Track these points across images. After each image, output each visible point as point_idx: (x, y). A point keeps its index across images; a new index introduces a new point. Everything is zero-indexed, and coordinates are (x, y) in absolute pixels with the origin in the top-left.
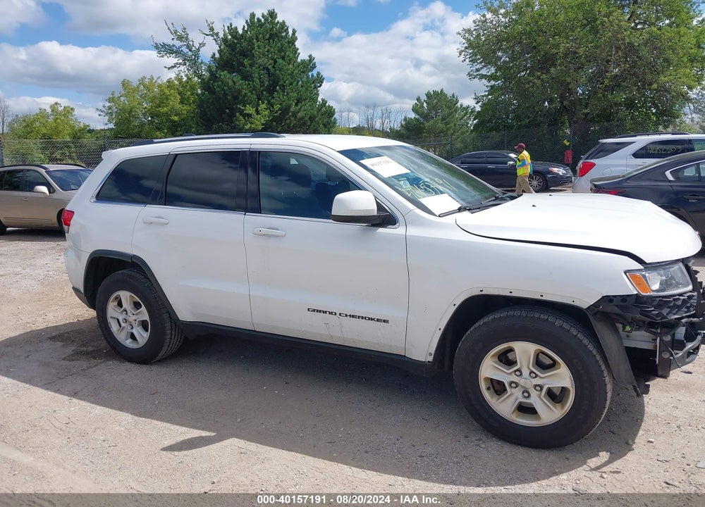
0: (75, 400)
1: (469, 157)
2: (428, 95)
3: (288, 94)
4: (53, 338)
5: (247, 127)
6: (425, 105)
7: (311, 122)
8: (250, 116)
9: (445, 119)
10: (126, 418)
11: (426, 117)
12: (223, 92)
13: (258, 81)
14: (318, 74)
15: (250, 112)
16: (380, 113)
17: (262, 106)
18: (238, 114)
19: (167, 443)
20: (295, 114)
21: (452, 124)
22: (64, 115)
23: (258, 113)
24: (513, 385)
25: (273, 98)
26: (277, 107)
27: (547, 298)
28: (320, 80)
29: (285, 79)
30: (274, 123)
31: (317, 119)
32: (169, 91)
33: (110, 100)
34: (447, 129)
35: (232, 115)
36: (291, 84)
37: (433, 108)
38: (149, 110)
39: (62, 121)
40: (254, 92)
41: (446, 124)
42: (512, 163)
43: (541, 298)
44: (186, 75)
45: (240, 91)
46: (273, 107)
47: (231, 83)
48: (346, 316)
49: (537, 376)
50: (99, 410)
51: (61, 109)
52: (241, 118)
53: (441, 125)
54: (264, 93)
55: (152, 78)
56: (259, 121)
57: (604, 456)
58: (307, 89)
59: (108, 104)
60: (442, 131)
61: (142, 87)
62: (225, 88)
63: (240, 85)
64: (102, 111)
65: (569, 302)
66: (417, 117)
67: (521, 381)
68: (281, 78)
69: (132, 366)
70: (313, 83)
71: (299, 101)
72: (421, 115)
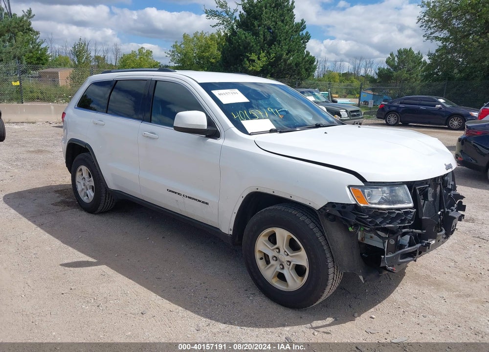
0: (39, 229)
1: (405, 99)
2: (400, 52)
3: (282, 46)
4: (57, 192)
5: (250, 69)
6: (396, 59)
7: (297, 67)
8: (253, 61)
9: (409, 71)
10: (57, 243)
11: (396, 68)
12: (237, 44)
13: (262, 37)
14: (307, 33)
15: (254, 58)
16: (365, 64)
17: (263, 54)
18: (245, 59)
19: (66, 261)
20: (285, 61)
21: (415, 75)
22: (146, 56)
23: (259, 59)
24: (274, 258)
25: (271, 49)
26: (273, 55)
27: (294, 199)
28: (307, 38)
29: (281, 36)
30: (270, 67)
31: (300, 65)
32: (211, 42)
33: (174, 46)
34: (411, 78)
35: (242, 60)
36: (285, 39)
37: (402, 62)
38: (197, 54)
39: (144, 59)
40: (258, 44)
41: (410, 74)
42: (440, 106)
43: (290, 198)
44: (224, 32)
45: (249, 43)
46: (270, 55)
47: (243, 37)
48: (187, 197)
49: (288, 255)
50: (46, 236)
51: (144, 51)
52: (247, 62)
53: (405, 75)
54: (266, 45)
55: (202, 33)
56: (259, 65)
57: (330, 320)
58: (296, 44)
59: (172, 49)
60: (406, 80)
61: (195, 39)
62: (239, 41)
63: (250, 39)
64: (168, 54)
65: (307, 203)
66: (389, 67)
67: (279, 256)
68: (279, 35)
69: (84, 214)
70: (302, 39)
71: (289, 52)
72: (392, 66)
